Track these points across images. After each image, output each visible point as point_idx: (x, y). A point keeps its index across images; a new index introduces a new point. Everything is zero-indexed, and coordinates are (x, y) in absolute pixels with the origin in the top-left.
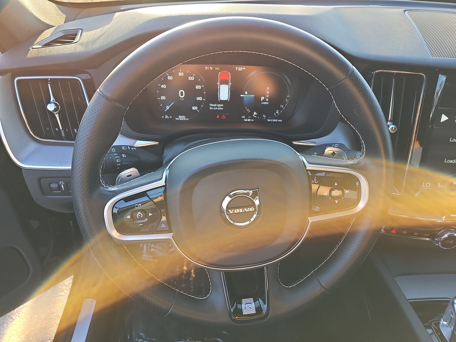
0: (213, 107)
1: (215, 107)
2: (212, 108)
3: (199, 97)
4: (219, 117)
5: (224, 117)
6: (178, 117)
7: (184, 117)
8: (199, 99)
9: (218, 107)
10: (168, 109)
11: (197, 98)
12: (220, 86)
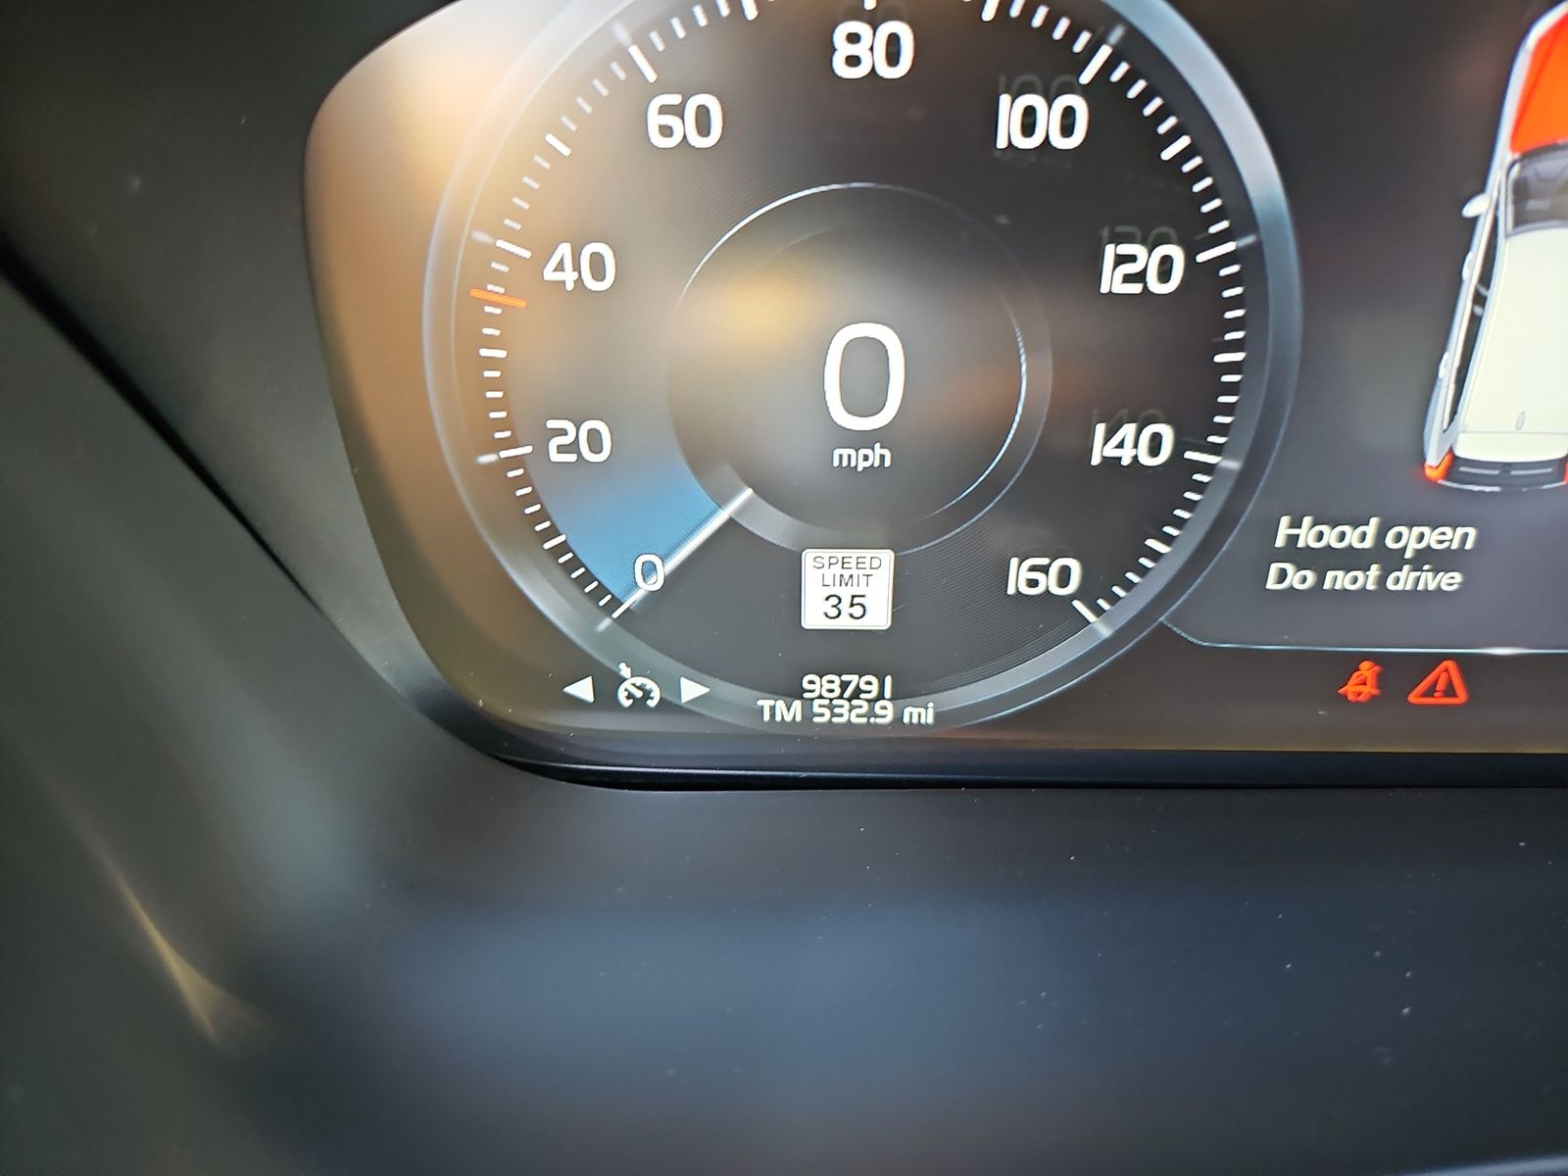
0: (1321, 560)
1: (1351, 559)
2: (1299, 579)
3: (1128, 430)
4: (1369, 690)
5: (1450, 691)
6: (798, 693)
7: (870, 684)
8: (1126, 456)
9: (1392, 561)
10: (656, 583)
11: (1100, 429)
12: (1504, 247)
